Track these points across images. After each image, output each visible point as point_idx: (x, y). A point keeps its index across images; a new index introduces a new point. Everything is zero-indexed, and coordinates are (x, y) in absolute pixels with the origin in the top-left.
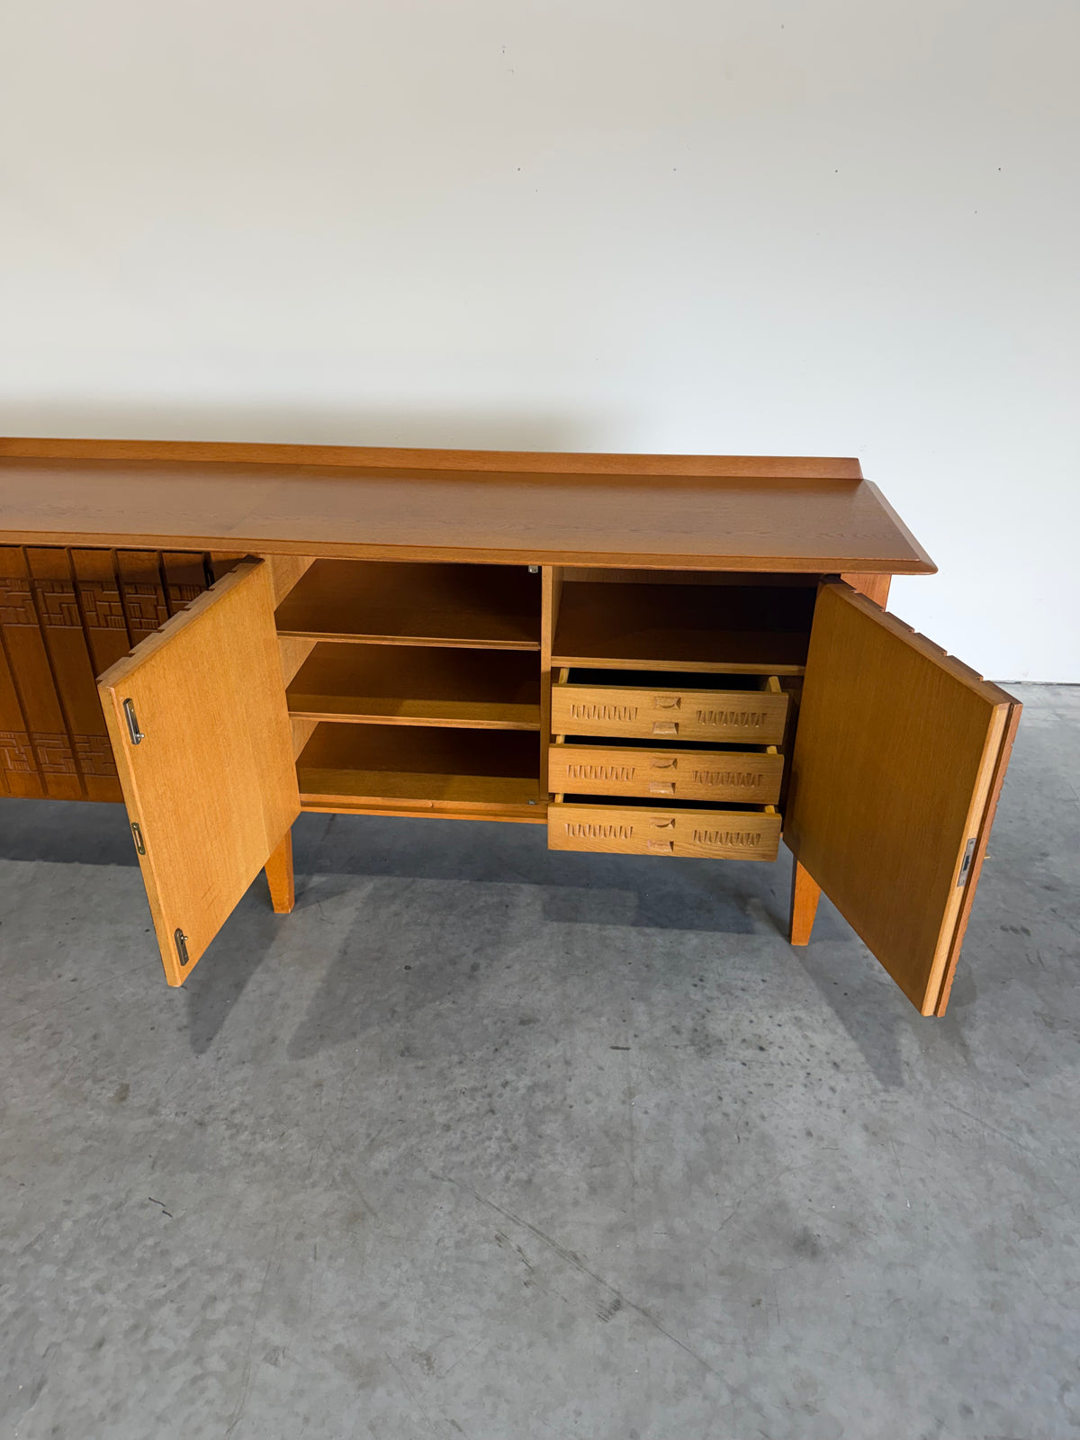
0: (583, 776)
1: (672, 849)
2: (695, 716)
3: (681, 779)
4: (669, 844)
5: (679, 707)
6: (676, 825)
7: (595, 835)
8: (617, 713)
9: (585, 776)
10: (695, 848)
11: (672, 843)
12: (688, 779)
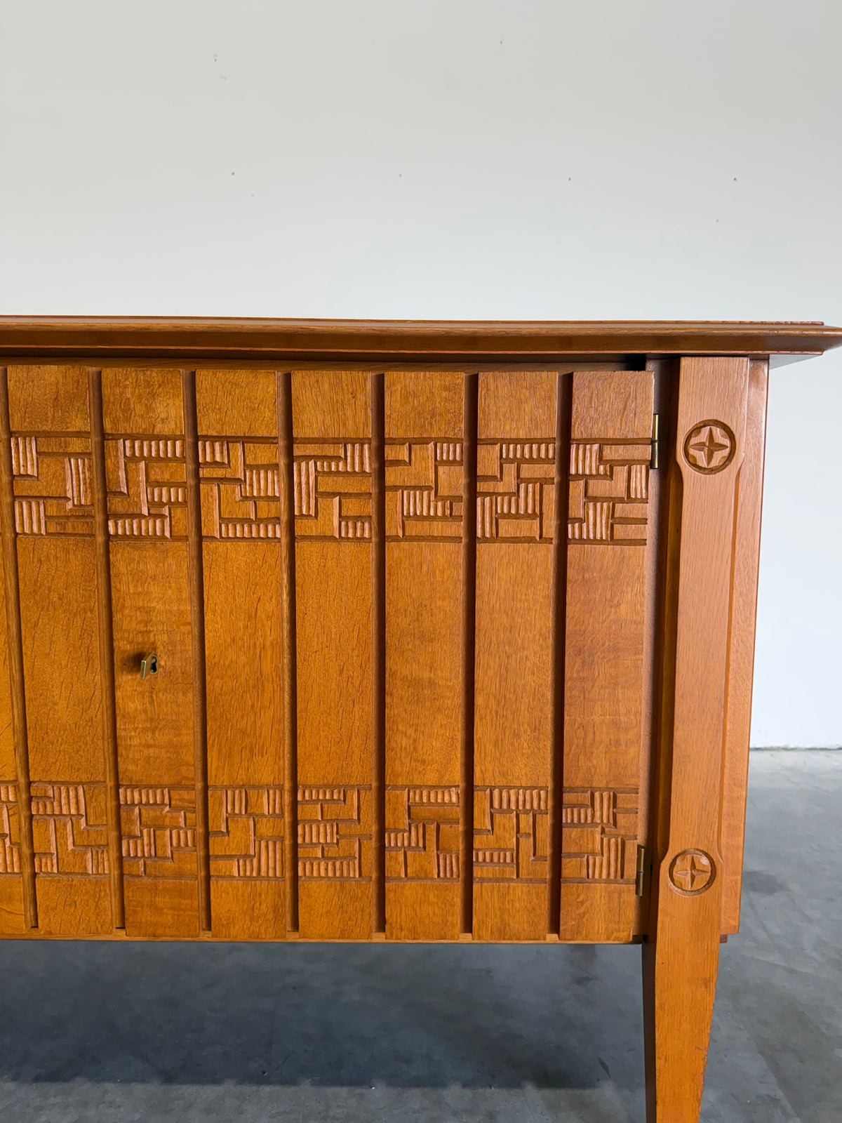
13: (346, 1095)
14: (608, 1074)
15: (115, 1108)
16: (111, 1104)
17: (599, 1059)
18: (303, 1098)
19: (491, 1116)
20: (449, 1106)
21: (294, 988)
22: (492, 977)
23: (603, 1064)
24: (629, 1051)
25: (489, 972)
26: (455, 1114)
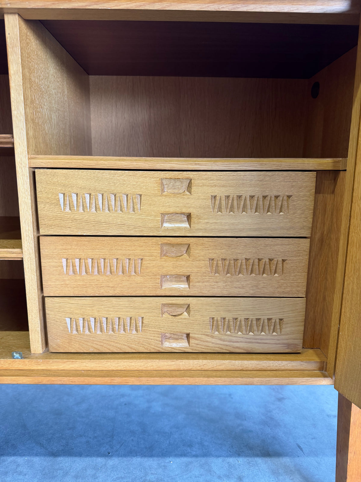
0: (84, 273)
1: (189, 343)
2: (209, 202)
3: (195, 270)
4: (185, 335)
5: (190, 193)
6: (192, 313)
7: (101, 330)
8: (118, 203)
9: (86, 272)
10: (213, 340)
11: (188, 335)
12: (203, 270)
13: (156, 467)
14: (303, 453)
15: (23, 475)
16: (20, 473)
17: (297, 444)
18: (132, 469)
19: (240, 479)
20: (216, 473)
21: (125, 404)
22: (232, 398)
23: (299, 447)
24: (312, 439)
25: (230, 395)
26: (219, 477)
